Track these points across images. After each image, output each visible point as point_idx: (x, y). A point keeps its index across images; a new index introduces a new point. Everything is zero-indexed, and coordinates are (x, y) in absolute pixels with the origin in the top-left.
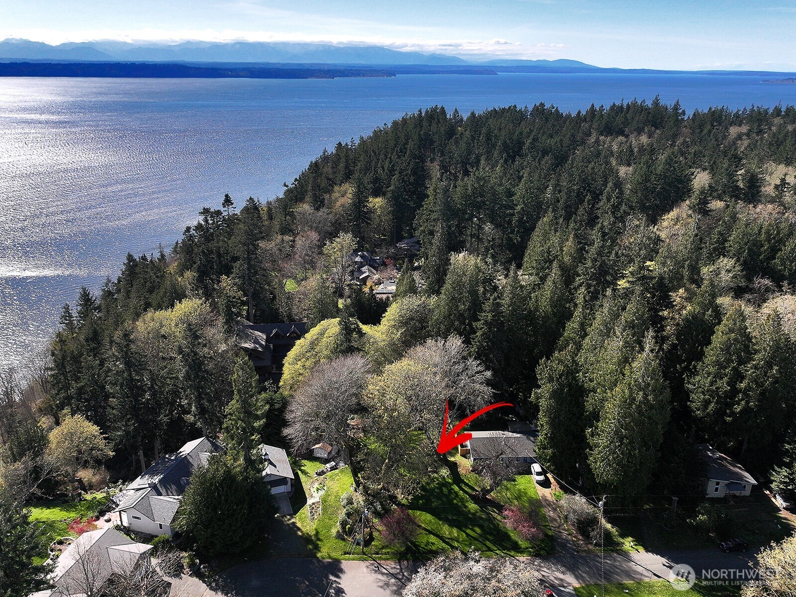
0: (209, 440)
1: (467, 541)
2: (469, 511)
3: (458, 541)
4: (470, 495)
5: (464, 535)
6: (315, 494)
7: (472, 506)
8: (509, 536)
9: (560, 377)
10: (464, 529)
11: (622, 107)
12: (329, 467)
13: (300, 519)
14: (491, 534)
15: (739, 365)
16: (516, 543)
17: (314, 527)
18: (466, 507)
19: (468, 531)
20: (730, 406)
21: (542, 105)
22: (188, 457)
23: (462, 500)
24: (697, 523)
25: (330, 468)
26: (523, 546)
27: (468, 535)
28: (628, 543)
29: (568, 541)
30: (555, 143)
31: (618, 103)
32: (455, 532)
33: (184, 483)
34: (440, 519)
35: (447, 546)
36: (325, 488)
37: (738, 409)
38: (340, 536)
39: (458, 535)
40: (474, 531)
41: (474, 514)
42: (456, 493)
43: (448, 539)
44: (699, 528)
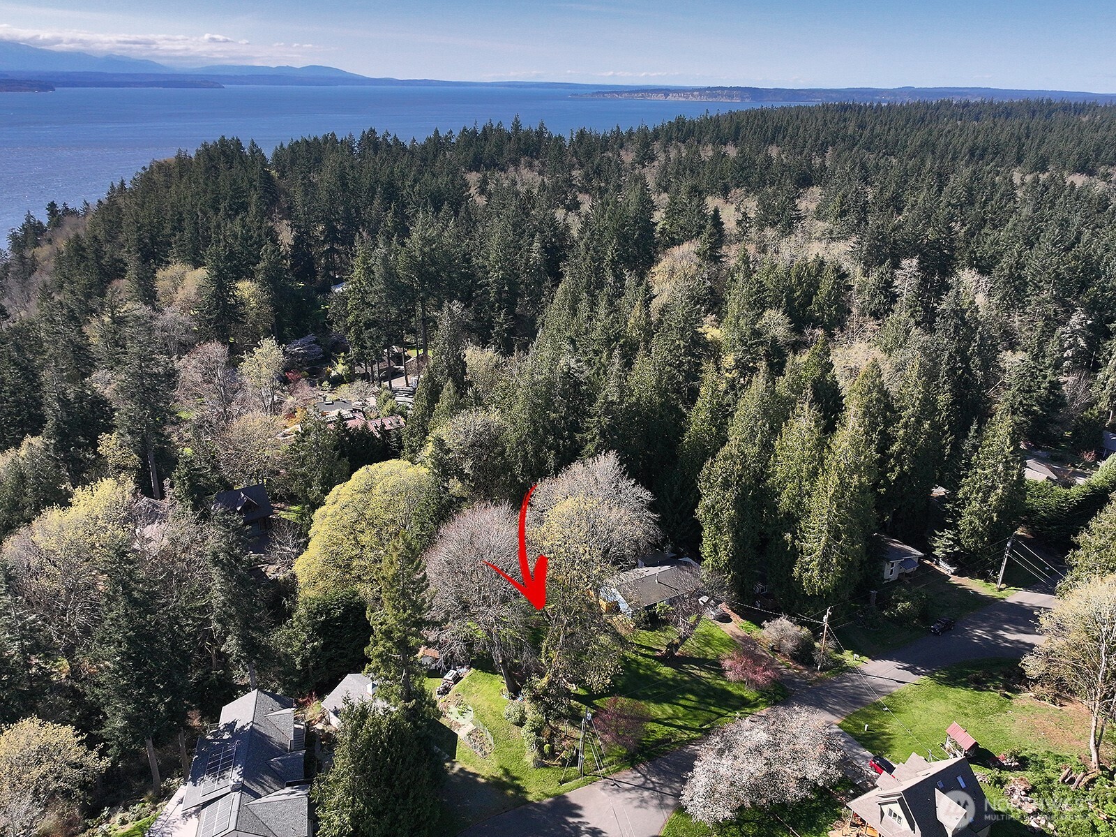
0: (266, 693)
1: (688, 714)
2: (665, 677)
3: (679, 718)
4: (656, 658)
5: (682, 709)
6: (461, 721)
7: (666, 671)
8: (729, 692)
9: (740, 479)
10: (674, 701)
11: (475, 132)
12: (451, 678)
13: (467, 761)
14: (710, 697)
15: (886, 426)
16: (742, 697)
17: (495, 764)
18: (659, 674)
19: (681, 702)
20: (883, 475)
21: (373, 131)
22: (256, 727)
23: (648, 667)
24: (899, 613)
25: (453, 679)
26: (751, 698)
27: (685, 707)
28: (849, 657)
29: (792, 675)
30: (446, 185)
31: (470, 127)
32: (668, 709)
33: (279, 767)
34: (639, 698)
35: (671, 729)
36: (469, 708)
37: (893, 477)
38: (540, 765)
39: (674, 711)
40: (688, 699)
41: (673, 680)
42: (634, 660)
43: (666, 719)
44: (902, 619)
